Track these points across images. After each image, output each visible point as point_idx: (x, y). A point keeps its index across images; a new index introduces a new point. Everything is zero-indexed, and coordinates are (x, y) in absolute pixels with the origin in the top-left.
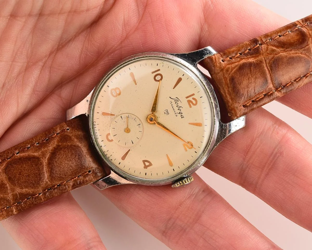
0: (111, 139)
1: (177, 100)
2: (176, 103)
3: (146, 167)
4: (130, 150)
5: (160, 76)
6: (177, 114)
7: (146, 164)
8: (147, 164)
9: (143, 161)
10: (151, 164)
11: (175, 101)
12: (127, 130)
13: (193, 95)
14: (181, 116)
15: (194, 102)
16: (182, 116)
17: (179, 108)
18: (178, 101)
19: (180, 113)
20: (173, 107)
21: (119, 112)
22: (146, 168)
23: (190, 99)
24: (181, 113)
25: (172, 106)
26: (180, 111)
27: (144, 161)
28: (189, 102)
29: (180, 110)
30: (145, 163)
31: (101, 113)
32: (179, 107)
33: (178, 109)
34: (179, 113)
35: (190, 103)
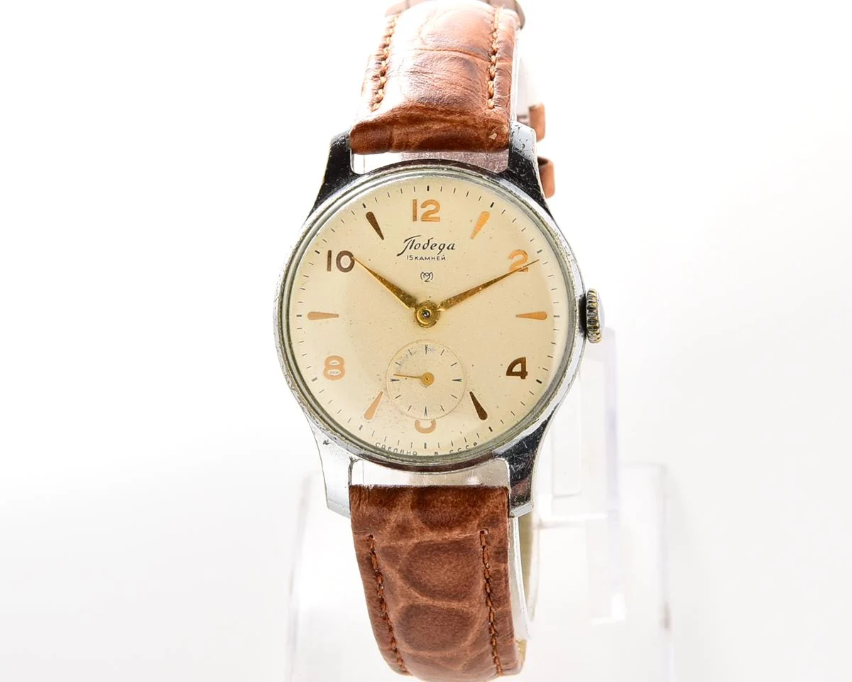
0: (431, 424)
1: (411, 243)
2: (415, 248)
3: (523, 374)
4: (471, 393)
5: (343, 257)
6: (441, 255)
7: (518, 371)
8: (518, 368)
9: (507, 375)
10: (522, 361)
11: (411, 247)
12: (427, 379)
13: (415, 203)
14: (448, 248)
15: (431, 207)
16: (450, 247)
17: (429, 245)
18: (414, 241)
19: (441, 248)
20: (421, 258)
21: (380, 380)
22: (526, 373)
23: (420, 212)
24: (442, 246)
25: (419, 258)
26: (438, 246)
27: (510, 372)
28: (426, 217)
29: (436, 245)
30: (514, 370)
31: (363, 422)
32: (426, 245)
33: (431, 248)
34: (441, 250)
35: (429, 216)
